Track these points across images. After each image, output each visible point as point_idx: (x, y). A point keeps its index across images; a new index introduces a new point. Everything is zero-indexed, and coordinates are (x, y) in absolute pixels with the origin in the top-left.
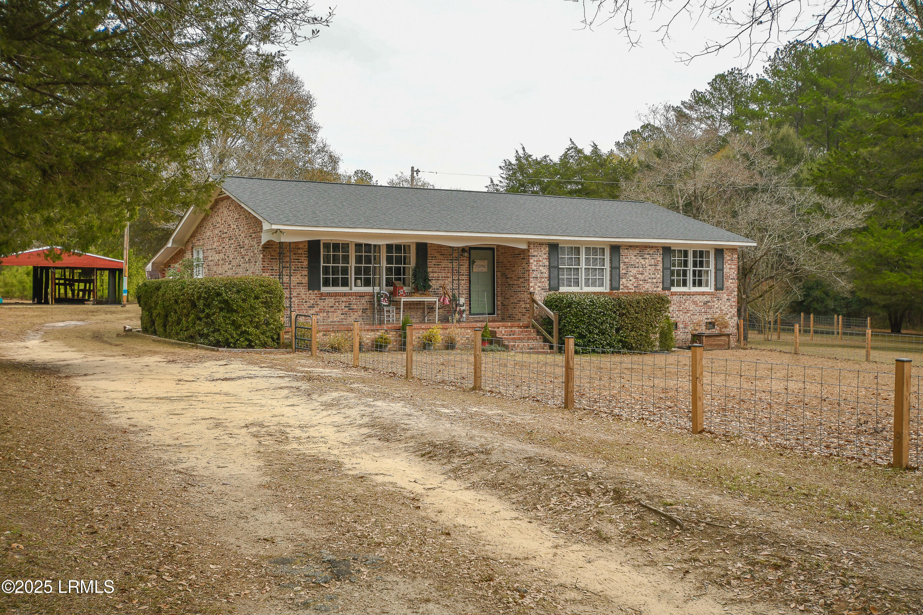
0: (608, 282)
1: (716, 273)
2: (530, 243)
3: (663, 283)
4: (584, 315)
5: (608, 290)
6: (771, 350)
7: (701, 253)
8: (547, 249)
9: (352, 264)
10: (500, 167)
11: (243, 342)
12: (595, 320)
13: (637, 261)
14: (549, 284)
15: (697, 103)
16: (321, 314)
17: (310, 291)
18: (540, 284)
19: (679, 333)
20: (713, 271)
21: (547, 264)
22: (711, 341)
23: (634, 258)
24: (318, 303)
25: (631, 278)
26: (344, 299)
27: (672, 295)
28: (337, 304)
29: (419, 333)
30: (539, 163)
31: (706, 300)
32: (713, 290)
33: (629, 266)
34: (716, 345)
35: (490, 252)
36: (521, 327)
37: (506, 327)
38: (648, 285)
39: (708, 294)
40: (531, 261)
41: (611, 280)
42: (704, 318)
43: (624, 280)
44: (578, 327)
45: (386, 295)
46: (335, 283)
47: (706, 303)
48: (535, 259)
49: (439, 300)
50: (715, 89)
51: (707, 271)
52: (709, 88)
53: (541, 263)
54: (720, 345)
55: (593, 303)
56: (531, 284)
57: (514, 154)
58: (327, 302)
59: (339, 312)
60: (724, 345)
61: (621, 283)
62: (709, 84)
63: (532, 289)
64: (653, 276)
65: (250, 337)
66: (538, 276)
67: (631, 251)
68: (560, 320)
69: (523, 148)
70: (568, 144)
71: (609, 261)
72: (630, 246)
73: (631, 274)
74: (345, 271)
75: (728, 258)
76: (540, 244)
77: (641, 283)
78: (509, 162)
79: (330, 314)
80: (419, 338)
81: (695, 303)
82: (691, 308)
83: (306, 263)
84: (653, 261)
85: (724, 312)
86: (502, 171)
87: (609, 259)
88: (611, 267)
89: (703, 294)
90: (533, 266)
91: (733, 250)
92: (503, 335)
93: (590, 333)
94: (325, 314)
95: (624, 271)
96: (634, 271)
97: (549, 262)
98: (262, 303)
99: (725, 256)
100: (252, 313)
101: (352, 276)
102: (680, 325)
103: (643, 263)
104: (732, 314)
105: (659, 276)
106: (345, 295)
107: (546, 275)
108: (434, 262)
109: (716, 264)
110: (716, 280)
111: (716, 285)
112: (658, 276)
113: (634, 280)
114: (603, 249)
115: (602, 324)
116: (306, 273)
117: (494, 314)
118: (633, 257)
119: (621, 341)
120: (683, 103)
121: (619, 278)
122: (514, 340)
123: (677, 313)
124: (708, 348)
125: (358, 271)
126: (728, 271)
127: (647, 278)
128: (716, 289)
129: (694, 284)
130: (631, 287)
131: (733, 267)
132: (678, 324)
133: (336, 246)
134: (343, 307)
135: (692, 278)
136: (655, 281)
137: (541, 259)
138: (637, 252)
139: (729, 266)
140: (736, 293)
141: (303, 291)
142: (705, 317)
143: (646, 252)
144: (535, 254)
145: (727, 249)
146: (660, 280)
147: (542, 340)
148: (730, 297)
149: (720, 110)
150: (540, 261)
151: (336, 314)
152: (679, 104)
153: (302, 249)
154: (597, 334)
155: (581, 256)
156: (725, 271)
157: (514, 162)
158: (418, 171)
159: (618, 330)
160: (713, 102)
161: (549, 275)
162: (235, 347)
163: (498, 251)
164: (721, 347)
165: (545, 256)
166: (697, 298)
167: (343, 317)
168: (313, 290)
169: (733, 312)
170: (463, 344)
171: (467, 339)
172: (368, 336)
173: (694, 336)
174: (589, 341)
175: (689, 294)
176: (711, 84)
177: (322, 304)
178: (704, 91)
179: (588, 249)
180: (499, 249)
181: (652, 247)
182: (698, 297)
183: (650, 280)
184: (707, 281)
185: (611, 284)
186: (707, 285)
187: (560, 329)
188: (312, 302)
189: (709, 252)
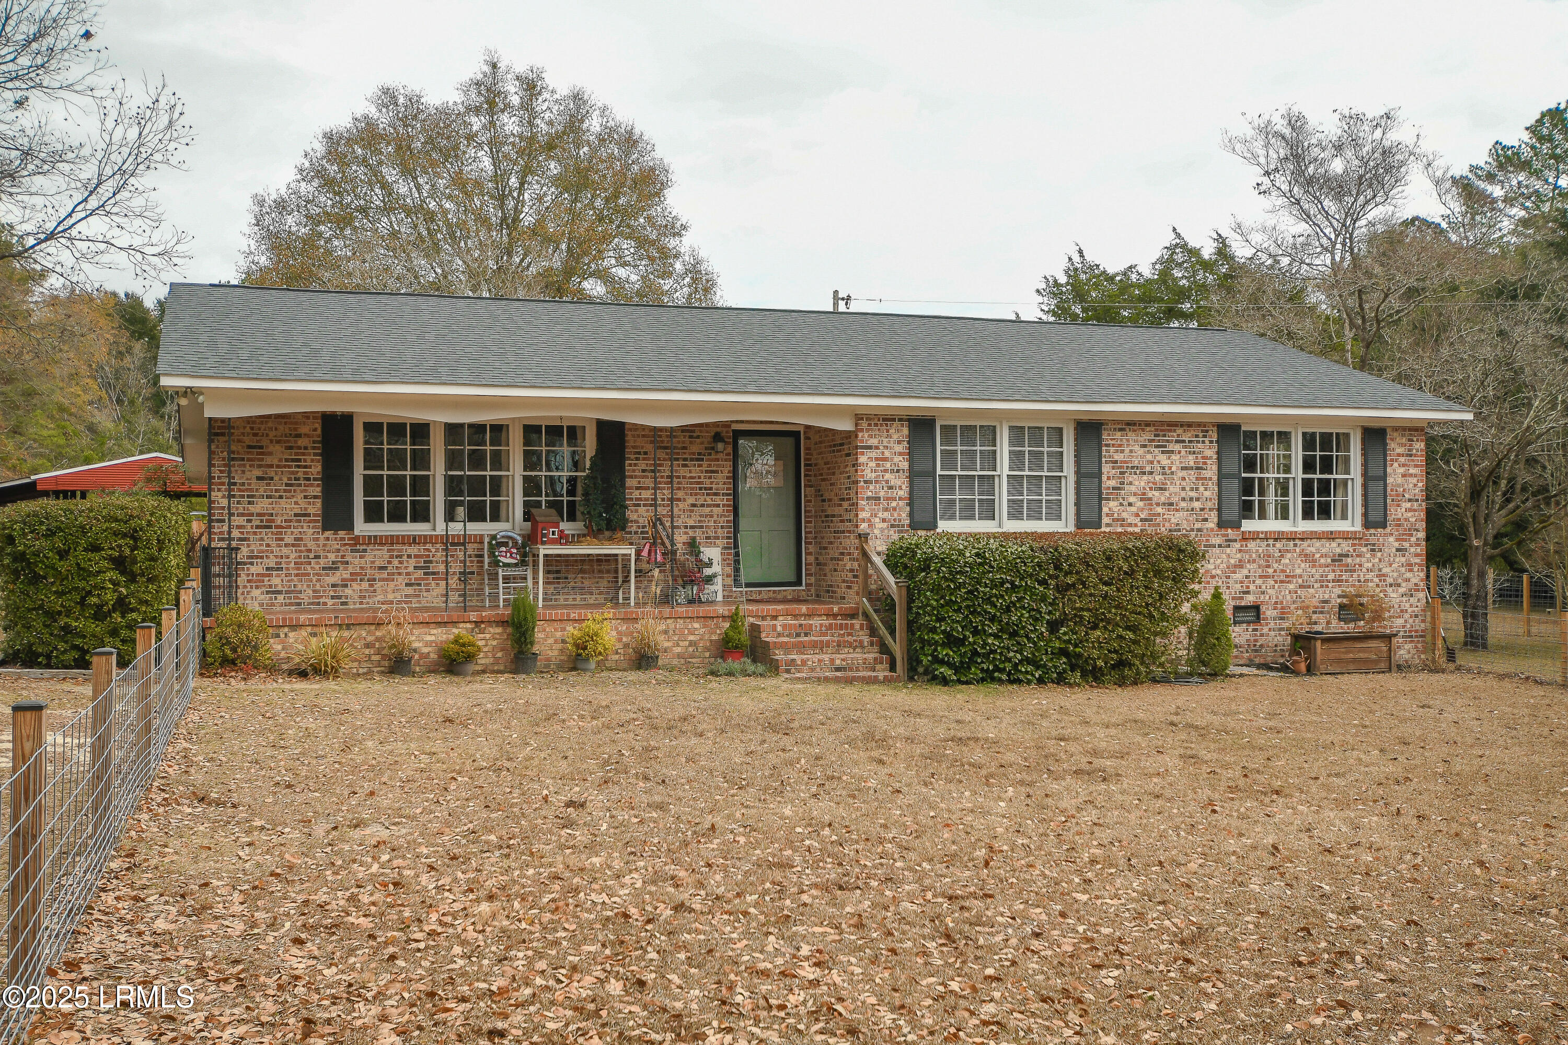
0: (1072, 510)
1: (1365, 486)
2: (859, 416)
3: (1219, 510)
4: (958, 587)
5: (1071, 528)
6: (1502, 677)
7: (1326, 440)
8: (906, 431)
9: (438, 471)
10: (1038, 291)
11: (65, 651)
12: (988, 601)
13: (1149, 457)
14: (911, 515)
15: (1501, 166)
16: (355, 586)
17: (328, 534)
18: (886, 515)
19: (1265, 630)
20: (1359, 481)
21: (905, 465)
22: (1339, 651)
23: (1141, 451)
24: (347, 559)
25: (1132, 499)
26: (414, 550)
27: (1244, 539)
28: (396, 562)
29: (563, 629)
30: (1111, 279)
31: (1338, 551)
32: (1358, 527)
33: (1124, 469)
34: (1354, 661)
35: (790, 441)
36: (835, 616)
37: (795, 616)
38: (1178, 515)
39: (1345, 536)
40: (862, 459)
41: (1077, 504)
42: (1334, 595)
43: (1112, 504)
44: (943, 619)
45: (515, 543)
46: (397, 516)
47: (1338, 559)
48: (874, 454)
49: (638, 553)
50: (1541, 139)
51: (1345, 482)
52: (1526, 136)
53: (888, 465)
54: (1366, 661)
55: (984, 558)
56: (862, 515)
57: (1064, 263)
58: (369, 557)
59: (401, 580)
60: (1376, 662)
61: (1105, 510)
62: (1527, 129)
63: (864, 526)
64: (1193, 494)
65: (78, 642)
66: (882, 494)
67: (1131, 436)
68: (910, 600)
69: (1081, 252)
70: (1169, 239)
71: (1072, 459)
72: (1129, 424)
73: (1133, 488)
74: (421, 485)
75: (1400, 450)
76: (886, 419)
77: (1159, 510)
78: (1055, 281)
79: (378, 585)
80: (563, 641)
81: (1308, 558)
82: (1298, 571)
83: (316, 469)
84: (1191, 457)
85: (1390, 580)
86: (1040, 299)
87: (1072, 453)
88: (1077, 473)
89: (1331, 536)
90: (868, 471)
91: (1412, 430)
92: (779, 635)
93: (976, 632)
94: (365, 585)
95: (1112, 483)
96: (1139, 483)
97: (911, 462)
98: (112, 559)
99: (1392, 445)
100: (82, 584)
101: (438, 499)
102: (1269, 612)
103: (1165, 462)
104: (1411, 585)
105: (1210, 493)
106: (414, 540)
107: (904, 493)
108: (642, 465)
109: (1365, 465)
110: (1366, 505)
111: (1365, 515)
112: (1207, 494)
113: (1141, 504)
114: (1060, 430)
115: (1008, 610)
116: (317, 491)
117: (799, 583)
118: (1137, 448)
119: (1063, 652)
120: (1473, 169)
121: (1100, 499)
122: (801, 648)
123: (1259, 582)
124: (1331, 669)
125: (453, 486)
126: (1400, 480)
127: (1174, 499)
128: (1367, 524)
129: (1308, 514)
130: (1132, 520)
131: (1412, 471)
132: (1263, 608)
133: (397, 430)
134: (411, 569)
135: (1300, 499)
136: (1197, 505)
137: (887, 454)
138: (1147, 436)
139: (1402, 470)
140: (1422, 535)
141: (309, 532)
142: (1338, 591)
143: (1173, 436)
144: (873, 442)
145: (1396, 429)
146: (1214, 503)
147: (876, 648)
148: (1406, 545)
149: (1551, 180)
150: (886, 459)
151: (392, 584)
152: (1466, 172)
153: (307, 435)
154: (996, 636)
155: (998, 448)
156: (1390, 480)
157: (1063, 279)
158: (848, 299)
159: (1054, 626)
160: (1536, 165)
161: (911, 493)
162: (48, 666)
163: (807, 438)
164: (1365, 667)
165: (899, 448)
166: (1312, 547)
167: (410, 590)
168: (336, 530)
169: (1414, 580)
170: (679, 656)
171: (691, 643)
172: (429, 638)
173: (1296, 638)
174: (975, 653)
175: (1292, 537)
176: (1533, 130)
177: (357, 561)
178: (1516, 144)
179: (1017, 433)
180: (811, 435)
181: (1190, 425)
182: (1318, 544)
183: (1183, 504)
184: (1345, 505)
185: (1078, 514)
186: (1344, 517)
187: (910, 624)
188: (332, 557)
189: (1347, 435)
